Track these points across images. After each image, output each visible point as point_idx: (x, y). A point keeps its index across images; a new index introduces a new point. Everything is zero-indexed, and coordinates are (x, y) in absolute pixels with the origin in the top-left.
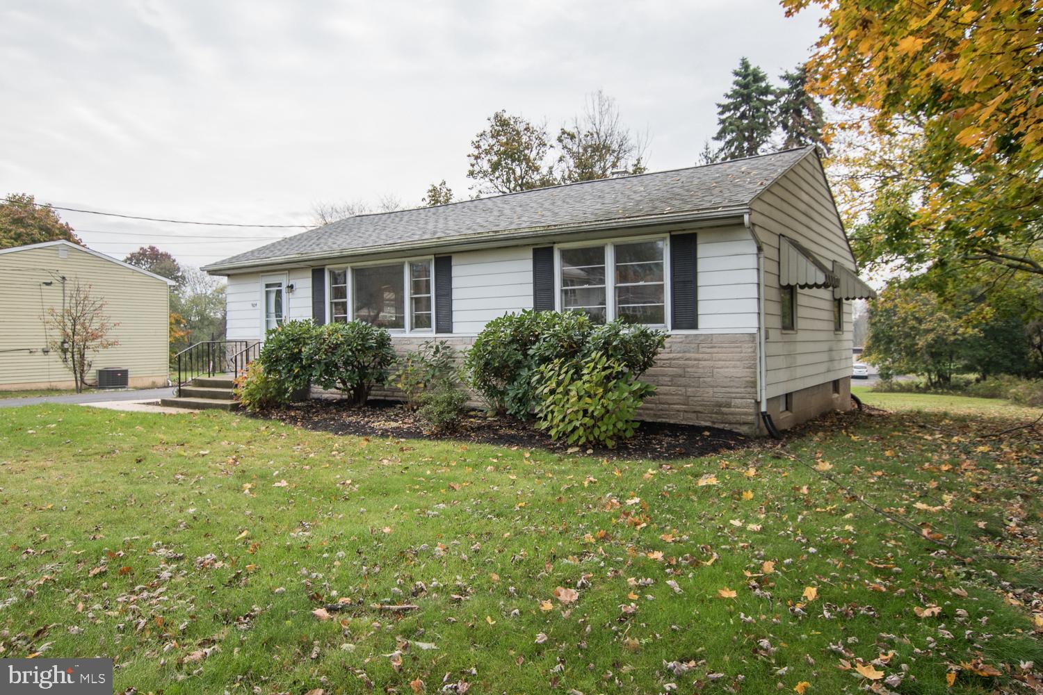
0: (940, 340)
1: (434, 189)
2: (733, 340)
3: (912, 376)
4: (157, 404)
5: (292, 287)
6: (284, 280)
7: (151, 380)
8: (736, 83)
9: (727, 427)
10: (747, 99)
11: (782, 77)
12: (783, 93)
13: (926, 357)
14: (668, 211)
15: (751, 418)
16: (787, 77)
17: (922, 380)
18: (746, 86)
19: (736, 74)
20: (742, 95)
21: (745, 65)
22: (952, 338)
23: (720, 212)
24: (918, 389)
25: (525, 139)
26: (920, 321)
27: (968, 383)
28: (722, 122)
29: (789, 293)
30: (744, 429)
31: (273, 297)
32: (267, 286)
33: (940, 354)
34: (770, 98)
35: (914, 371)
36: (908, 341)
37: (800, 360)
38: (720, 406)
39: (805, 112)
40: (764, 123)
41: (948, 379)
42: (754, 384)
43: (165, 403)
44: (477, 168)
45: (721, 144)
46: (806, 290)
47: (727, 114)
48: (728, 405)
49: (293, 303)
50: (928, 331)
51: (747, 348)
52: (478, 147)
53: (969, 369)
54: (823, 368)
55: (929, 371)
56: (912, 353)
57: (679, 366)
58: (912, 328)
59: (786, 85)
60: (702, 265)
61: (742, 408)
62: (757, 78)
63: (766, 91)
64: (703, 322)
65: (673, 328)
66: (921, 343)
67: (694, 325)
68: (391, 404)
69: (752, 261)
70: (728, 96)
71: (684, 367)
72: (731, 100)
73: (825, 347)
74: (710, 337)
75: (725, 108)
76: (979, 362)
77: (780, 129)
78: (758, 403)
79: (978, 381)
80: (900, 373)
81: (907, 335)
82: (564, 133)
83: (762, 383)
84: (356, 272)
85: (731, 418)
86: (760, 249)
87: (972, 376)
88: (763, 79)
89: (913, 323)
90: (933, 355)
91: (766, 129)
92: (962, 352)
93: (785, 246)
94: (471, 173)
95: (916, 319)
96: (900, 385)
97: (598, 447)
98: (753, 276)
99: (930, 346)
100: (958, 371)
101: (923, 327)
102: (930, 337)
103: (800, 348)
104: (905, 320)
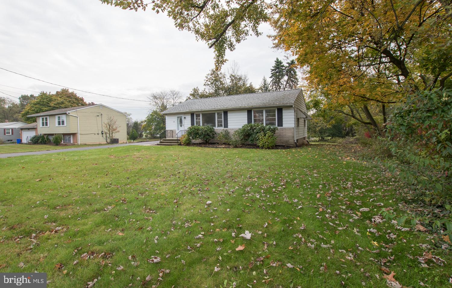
0: (322, 129)
1: (194, 89)
2: (290, 129)
3: (315, 138)
4: (155, 145)
5: (185, 118)
6: (183, 117)
7: (123, 141)
8: (275, 64)
9: (288, 145)
10: (278, 68)
11: (287, 63)
12: (287, 67)
13: (319, 133)
14: (278, 104)
15: (293, 143)
16: (288, 63)
17: (317, 139)
18: (278, 65)
19: (275, 62)
20: (277, 67)
21: (277, 59)
22: (325, 128)
23: (288, 105)
24: (316, 141)
25: (220, 76)
26: (317, 124)
27: (328, 139)
28: (272, 73)
29: (298, 119)
30: (292, 146)
31: (179, 120)
32: (178, 117)
33: (322, 132)
34: (284, 68)
35: (316, 137)
36: (314, 129)
37: (300, 133)
38: (287, 141)
39: (292, 72)
40: (282, 74)
41: (324, 139)
42: (294, 137)
43: (158, 145)
44: (206, 83)
45: (272, 79)
46: (301, 119)
47: (273, 72)
48: (289, 141)
49: (185, 121)
50: (319, 126)
51: (292, 130)
52: (207, 78)
53: (329, 136)
54: (303, 134)
55: (319, 137)
56: (315, 132)
57: (279, 134)
58: (315, 125)
59: (287, 65)
60: (283, 114)
61: (291, 141)
62: (281, 63)
63: (283, 66)
64: (284, 125)
65: (278, 126)
66: (317, 129)
67: (282, 126)
68: (214, 143)
69: (293, 114)
70: (273, 67)
71: (280, 134)
72: (274, 68)
73: (303, 130)
74: (285, 128)
75: (273, 70)
76: (331, 134)
77: (286, 76)
78: (294, 141)
79: (331, 139)
80: (312, 137)
81: (314, 127)
82: (231, 75)
83: (295, 137)
84: (202, 114)
85: (289, 144)
86: (295, 111)
87: (329, 138)
88: (282, 63)
89: (316, 124)
90: (320, 132)
91: (283, 76)
92: (327, 131)
93: (298, 110)
94: (205, 85)
95: (316, 123)
96: (312, 140)
97: (269, 148)
98: (294, 117)
99: (319, 130)
100: (327, 137)
101: (318, 125)
102: (320, 128)
103: (300, 130)
104: (313, 123)
